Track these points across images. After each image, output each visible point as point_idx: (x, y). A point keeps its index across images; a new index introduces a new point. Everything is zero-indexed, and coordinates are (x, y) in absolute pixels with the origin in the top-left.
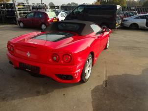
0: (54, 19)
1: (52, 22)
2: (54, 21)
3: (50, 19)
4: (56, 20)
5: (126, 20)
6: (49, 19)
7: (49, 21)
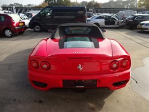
0: (20, 23)
1: (19, 26)
2: (20, 24)
3: (16, 23)
4: (22, 24)
5: (89, 21)
6: (14, 23)
7: (15, 25)
